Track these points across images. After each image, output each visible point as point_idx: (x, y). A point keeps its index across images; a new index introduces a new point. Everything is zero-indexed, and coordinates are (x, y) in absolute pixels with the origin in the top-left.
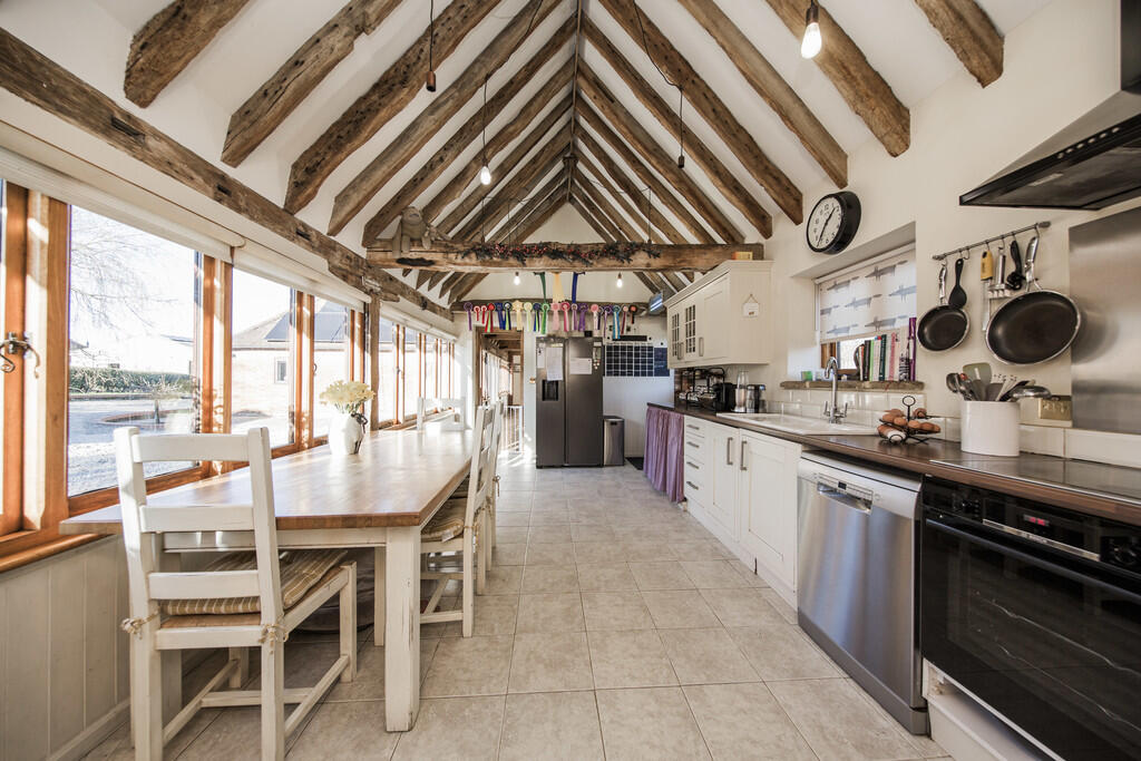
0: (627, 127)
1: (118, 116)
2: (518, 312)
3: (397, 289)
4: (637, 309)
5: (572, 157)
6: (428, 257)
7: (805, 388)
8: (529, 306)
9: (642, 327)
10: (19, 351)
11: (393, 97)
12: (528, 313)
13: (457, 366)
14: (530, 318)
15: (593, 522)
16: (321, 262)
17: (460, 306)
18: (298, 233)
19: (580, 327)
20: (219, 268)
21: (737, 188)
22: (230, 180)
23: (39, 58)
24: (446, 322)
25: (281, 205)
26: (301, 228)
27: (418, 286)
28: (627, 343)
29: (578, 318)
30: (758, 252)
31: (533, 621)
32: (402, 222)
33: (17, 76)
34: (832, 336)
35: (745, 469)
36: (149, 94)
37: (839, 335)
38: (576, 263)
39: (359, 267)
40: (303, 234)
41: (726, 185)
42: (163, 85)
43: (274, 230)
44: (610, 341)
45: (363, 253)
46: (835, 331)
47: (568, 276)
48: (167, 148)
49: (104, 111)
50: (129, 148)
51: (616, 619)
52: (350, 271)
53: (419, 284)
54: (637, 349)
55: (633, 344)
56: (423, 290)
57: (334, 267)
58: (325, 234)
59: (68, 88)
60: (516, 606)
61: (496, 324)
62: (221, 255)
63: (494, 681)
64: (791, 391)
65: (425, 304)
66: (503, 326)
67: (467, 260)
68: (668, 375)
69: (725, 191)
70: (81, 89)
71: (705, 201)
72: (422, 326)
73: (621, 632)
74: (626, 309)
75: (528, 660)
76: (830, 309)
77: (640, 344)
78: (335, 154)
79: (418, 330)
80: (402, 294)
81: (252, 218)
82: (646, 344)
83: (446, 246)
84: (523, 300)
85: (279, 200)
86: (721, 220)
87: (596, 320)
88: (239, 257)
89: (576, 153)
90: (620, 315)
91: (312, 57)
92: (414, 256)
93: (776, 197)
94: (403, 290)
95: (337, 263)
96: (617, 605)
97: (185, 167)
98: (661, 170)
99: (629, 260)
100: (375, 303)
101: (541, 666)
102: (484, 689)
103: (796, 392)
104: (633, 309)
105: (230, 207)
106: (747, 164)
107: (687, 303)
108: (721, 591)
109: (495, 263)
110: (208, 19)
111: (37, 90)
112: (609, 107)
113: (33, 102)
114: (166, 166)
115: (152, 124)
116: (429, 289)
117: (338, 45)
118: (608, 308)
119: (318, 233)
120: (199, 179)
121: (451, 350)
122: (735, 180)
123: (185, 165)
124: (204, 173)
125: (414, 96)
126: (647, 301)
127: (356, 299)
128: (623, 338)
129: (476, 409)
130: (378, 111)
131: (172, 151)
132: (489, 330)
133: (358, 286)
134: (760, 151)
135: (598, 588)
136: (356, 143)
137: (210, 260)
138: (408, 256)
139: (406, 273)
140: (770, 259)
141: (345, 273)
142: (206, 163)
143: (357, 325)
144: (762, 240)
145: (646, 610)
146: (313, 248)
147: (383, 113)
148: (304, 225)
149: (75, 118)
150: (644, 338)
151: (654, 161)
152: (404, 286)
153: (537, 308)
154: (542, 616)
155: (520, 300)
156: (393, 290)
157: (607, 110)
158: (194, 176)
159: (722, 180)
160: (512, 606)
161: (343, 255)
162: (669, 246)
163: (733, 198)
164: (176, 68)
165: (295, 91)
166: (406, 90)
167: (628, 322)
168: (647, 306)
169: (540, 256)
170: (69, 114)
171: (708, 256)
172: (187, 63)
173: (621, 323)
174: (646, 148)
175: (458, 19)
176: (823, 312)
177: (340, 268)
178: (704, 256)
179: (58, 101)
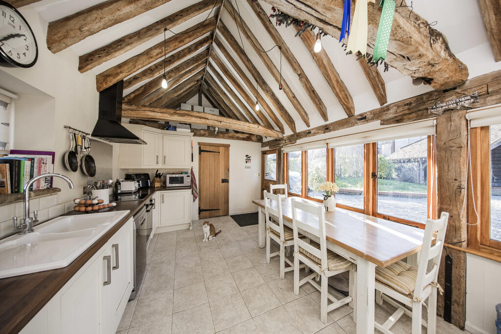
18: (358, 120)
22: (328, 125)
26: (360, 117)
43: (343, 128)
58: (379, 107)
85: (344, 116)
95: (391, 116)
161: (399, 107)
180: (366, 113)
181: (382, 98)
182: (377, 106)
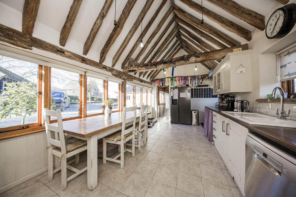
0: (189, 19)
1: (59, 49)
2: (167, 81)
3: (133, 78)
4: (204, 76)
5: (179, 35)
6: (134, 69)
7: (268, 102)
8: (170, 79)
9: (206, 82)
10: (41, 94)
11: (116, 31)
12: (169, 81)
13: (153, 95)
14: (170, 82)
15: (177, 142)
16: (110, 74)
17: (153, 81)
18: (103, 67)
19: (185, 84)
20: (83, 77)
21: (232, 25)
22: (85, 58)
23: (42, 41)
24: (150, 85)
25: (99, 62)
26: (104, 66)
27: (139, 77)
28: (201, 88)
29: (184, 81)
30: (245, 47)
31: (140, 170)
32: (129, 62)
33: (38, 45)
34: (288, 77)
35: (228, 135)
36: (64, 43)
37: (292, 77)
38: (171, 64)
39: (120, 74)
40: (105, 68)
41: (227, 25)
42: (66, 41)
43: (97, 67)
44: (195, 87)
45: (122, 70)
46: (289, 75)
47: (170, 69)
48: (70, 54)
49: (56, 49)
50: (61, 55)
51: (164, 179)
52: (118, 75)
53: (140, 76)
54: (205, 89)
55: (203, 88)
56: (141, 77)
57: (114, 74)
58: (111, 67)
59: (48, 46)
60: (139, 164)
61: (161, 85)
62: (83, 74)
63: (118, 185)
64: (261, 103)
65: (142, 81)
66: (163, 85)
67: (143, 68)
68: (217, 97)
69: (228, 28)
70: (51, 45)
71: (221, 34)
72: (141, 87)
73: (163, 185)
74: (200, 77)
75: (131, 182)
76: (286, 65)
77: (206, 87)
78: (107, 48)
79: (140, 87)
80: (134, 79)
81: (91, 65)
82: (208, 87)
83: (138, 66)
84: (168, 78)
85: (98, 61)
86: (229, 39)
87: (190, 81)
88: (87, 74)
89: (180, 33)
90: (198, 79)
91: (95, 27)
92: (131, 69)
93: (249, 22)
94: (135, 78)
95: (114, 73)
96: (168, 174)
97: (74, 57)
98: (203, 29)
99: (188, 60)
100: (125, 81)
101: (132, 186)
102: (115, 187)
103: (264, 104)
104: (203, 77)
105: (85, 64)
106: (233, 13)
107: (217, 72)
108: (212, 182)
109: (149, 68)
110: (69, 25)
111: (42, 47)
112: (184, 15)
113: (41, 49)
114: (69, 57)
115: (66, 49)
116: (143, 77)
117: (99, 22)
118: (194, 78)
119: (109, 67)
120: (77, 59)
121: (151, 92)
122: (231, 22)
123: (74, 56)
124: (79, 58)
125: (122, 30)
126: (207, 73)
127: (120, 81)
128: (199, 86)
129: (158, 107)
130: (114, 36)
131: (71, 54)
132: (159, 86)
133: (120, 78)
134: (239, 5)
135: (165, 165)
136: (111, 45)
137: (81, 75)
138: (131, 70)
139: (135, 74)
140: (251, 48)
141: (116, 75)
142: (79, 55)
143: (121, 87)
144: (248, 42)
145: (177, 179)
146: (107, 70)
147: (115, 36)
148: (105, 66)
149: (49, 51)
150: (207, 86)
151: (200, 27)
152: (135, 77)
153: (172, 80)
154: (143, 169)
155: (167, 78)
156: (131, 78)
157: (183, 16)
158: (76, 58)
159: (225, 24)
160: (138, 163)
161: (116, 71)
162: (203, 53)
163: (231, 29)
164: (67, 37)
165: (93, 36)
166: (119, 29)
167: (201, 81)
168: (208, 75)
169: (161, 64)
170: (48, 50)
171: (220, 53)
172: (68, 35)
173: (198, 82)
174: (197, 23)
175: (129, 6)
176: (281, 67)
177: (115, 74)
178: (219, 54)
179: (46, 48)
180: (107, 66)
181: (113, 65)
182: (111, 66)
